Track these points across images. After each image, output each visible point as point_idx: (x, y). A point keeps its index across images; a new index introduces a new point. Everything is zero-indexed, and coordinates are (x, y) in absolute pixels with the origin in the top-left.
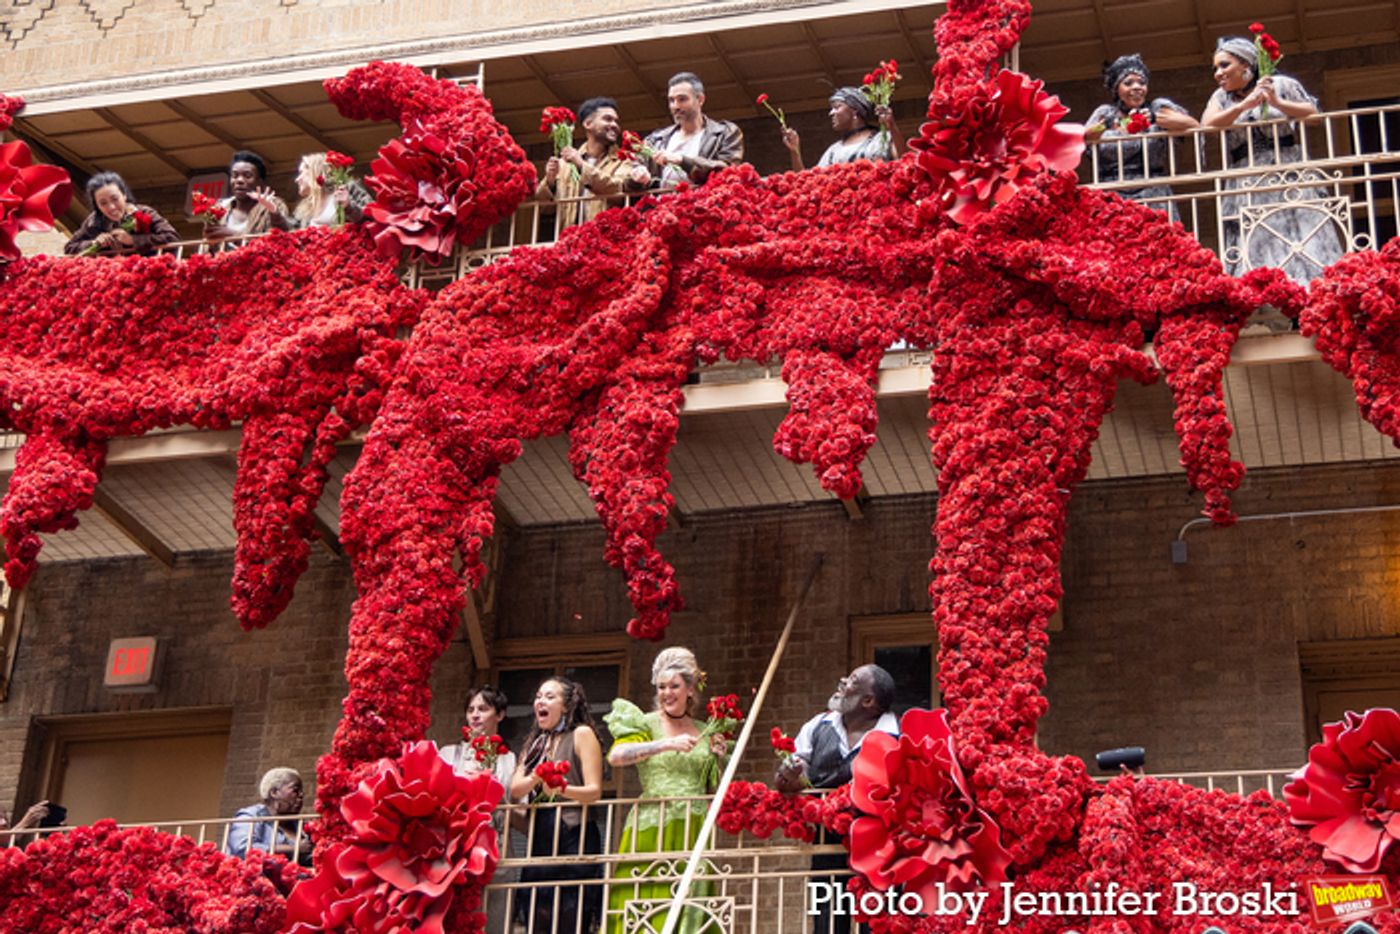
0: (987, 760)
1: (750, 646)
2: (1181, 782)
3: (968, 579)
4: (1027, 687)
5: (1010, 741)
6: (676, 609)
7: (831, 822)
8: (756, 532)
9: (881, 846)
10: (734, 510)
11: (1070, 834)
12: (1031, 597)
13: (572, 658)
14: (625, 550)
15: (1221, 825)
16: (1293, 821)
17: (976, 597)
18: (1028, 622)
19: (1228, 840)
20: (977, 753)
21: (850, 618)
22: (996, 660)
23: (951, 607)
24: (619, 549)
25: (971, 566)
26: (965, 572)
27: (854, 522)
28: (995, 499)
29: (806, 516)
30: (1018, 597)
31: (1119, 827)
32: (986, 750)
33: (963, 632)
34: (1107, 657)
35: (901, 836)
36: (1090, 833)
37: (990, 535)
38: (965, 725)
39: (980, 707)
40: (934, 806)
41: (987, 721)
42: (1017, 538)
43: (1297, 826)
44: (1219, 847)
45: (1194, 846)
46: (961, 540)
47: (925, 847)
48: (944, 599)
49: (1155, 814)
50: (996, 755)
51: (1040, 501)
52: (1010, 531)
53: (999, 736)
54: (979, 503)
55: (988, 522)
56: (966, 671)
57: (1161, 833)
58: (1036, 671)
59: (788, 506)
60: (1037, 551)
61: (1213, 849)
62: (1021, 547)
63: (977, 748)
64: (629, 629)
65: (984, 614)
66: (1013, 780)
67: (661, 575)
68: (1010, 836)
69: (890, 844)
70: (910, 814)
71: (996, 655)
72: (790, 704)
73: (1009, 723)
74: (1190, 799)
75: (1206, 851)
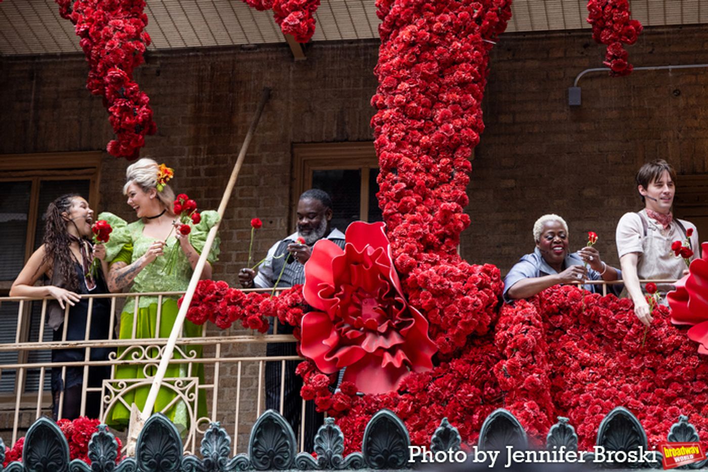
0: (418, 266)
1: (206, 166)
3: (404, 113)
4: (453, 205)
5: (438, 250)
6: (150, 133)
7: (284, 315)
8: (212, 68)
9: (327, 337)
10: (193, 49)
11: (486, 329)
12: (458, 130)
13: (47, 172)
14: (107, 80)
15: (613, 324)
16: (673, 321)
17: (413, 129)
18: (454, 151)
19: (620, 336)
20: (410, 260)
21: (293, 144)
22: (427, 182)
23: (390, 136)
24: (101, 79)
25: (408, 102)
26: (403, 108)
27: (298, 62)
28: (430, 46)
29: (256, 56)
30: (447, 130)
31: (529, 323)
32: (418, 258)
33: (400, 158)
34: (511, 183)
35: (344, 328)
36: (505, 329)
37: (424, 77)
38: (401, 235)
39: (414, 221)
40: (372, 304)
41: (420, 233)
42: (447, 80)
43: (677, 326)
44: (611, 342)
45: (590, 341)
46: (400, 80)
47: (363, 338)
48: (384, 130)
49: (559, 314)
50: (426, 262)
51: (468, 49)
52: (441, 74)
53: (429, 247)
54: (416, 50)
55: (423, 66)
56: (402, 190)
57: (563, 330)
58: (461, 193)
59: (241, 47)
60: (463, 93)
61: (607, 344)
62: (450, 87)
63: (411, 255)
64: (109, 149)
65: (418, 144)
66: (441, 282)
67: (139, 103)
68: (437, 330)
69: (335, 333)
70: (352, 309)
71: (426, 178)
72: (240, 216)
73: (437, 235)
74: (587, 302)
75: (600, 345)
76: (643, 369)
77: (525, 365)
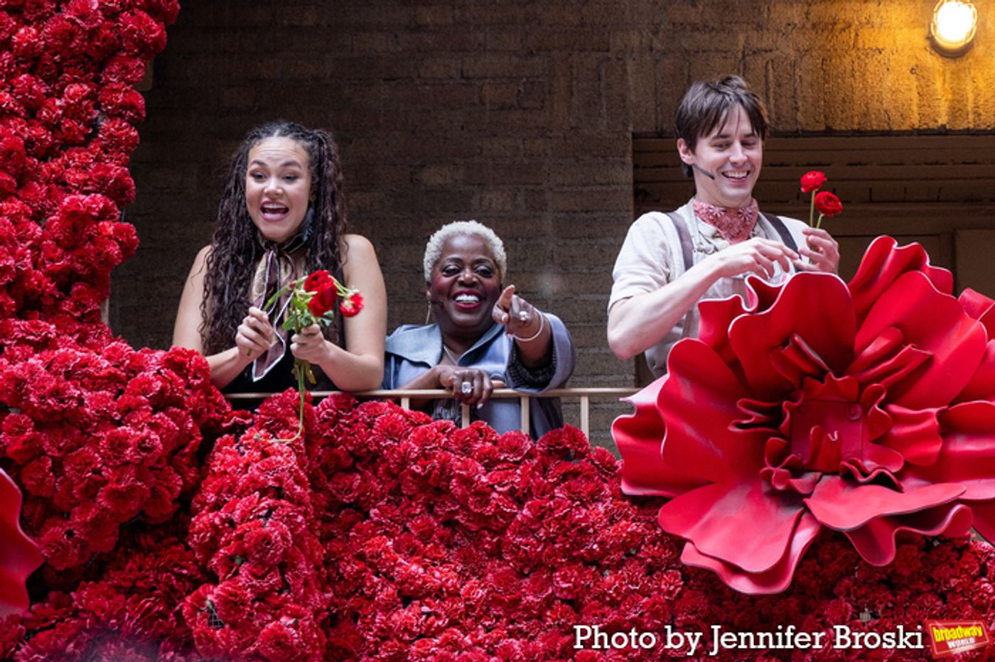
2: (405, 405)
4: (93, 201)
5: (52, 313)
11: (170, 508)
15: (483, 495)
16: (626, 489)
18: (101, 65)
19: (496, 524)
22: (29, 143)
31: (278, 493)
36: (216, 507)
41: (7, 269)
43: (634, 499)
44: (477, 539)
45: (425, 536)
49: (352, 470)
50: (22, 342)
53: (29, 304)
57: (360, 509)
58: (115, 169)
61: (465, 542)
66: (57, 393)
68: (43, 510)
71: (28, 133)
73: (52, 275)
74: (423, 440)
75: (449, 546)
76: (549, 602)
77: (261, 596)
